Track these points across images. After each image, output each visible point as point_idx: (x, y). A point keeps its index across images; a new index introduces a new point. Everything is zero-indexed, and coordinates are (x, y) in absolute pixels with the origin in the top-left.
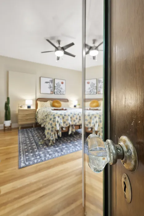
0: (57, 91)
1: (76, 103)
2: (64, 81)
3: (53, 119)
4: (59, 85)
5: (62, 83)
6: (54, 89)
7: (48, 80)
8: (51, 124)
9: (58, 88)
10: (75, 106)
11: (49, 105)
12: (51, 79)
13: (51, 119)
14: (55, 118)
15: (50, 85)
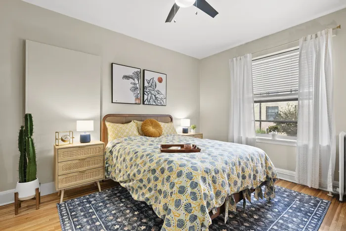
0: (149, 98)
1: (187, 124)
2: (163, 77)
3: (189, 190)
4: (154, 84)
5: (160, 80)
6: (144, 94)
7: (130, 72)
8: (188, 208)
9: (153, 92)
10: (185, 131)
11: (136, 133)
12: (136, 70)
13: (182, 190)
14: (194, 185)
15: (135, 84)
